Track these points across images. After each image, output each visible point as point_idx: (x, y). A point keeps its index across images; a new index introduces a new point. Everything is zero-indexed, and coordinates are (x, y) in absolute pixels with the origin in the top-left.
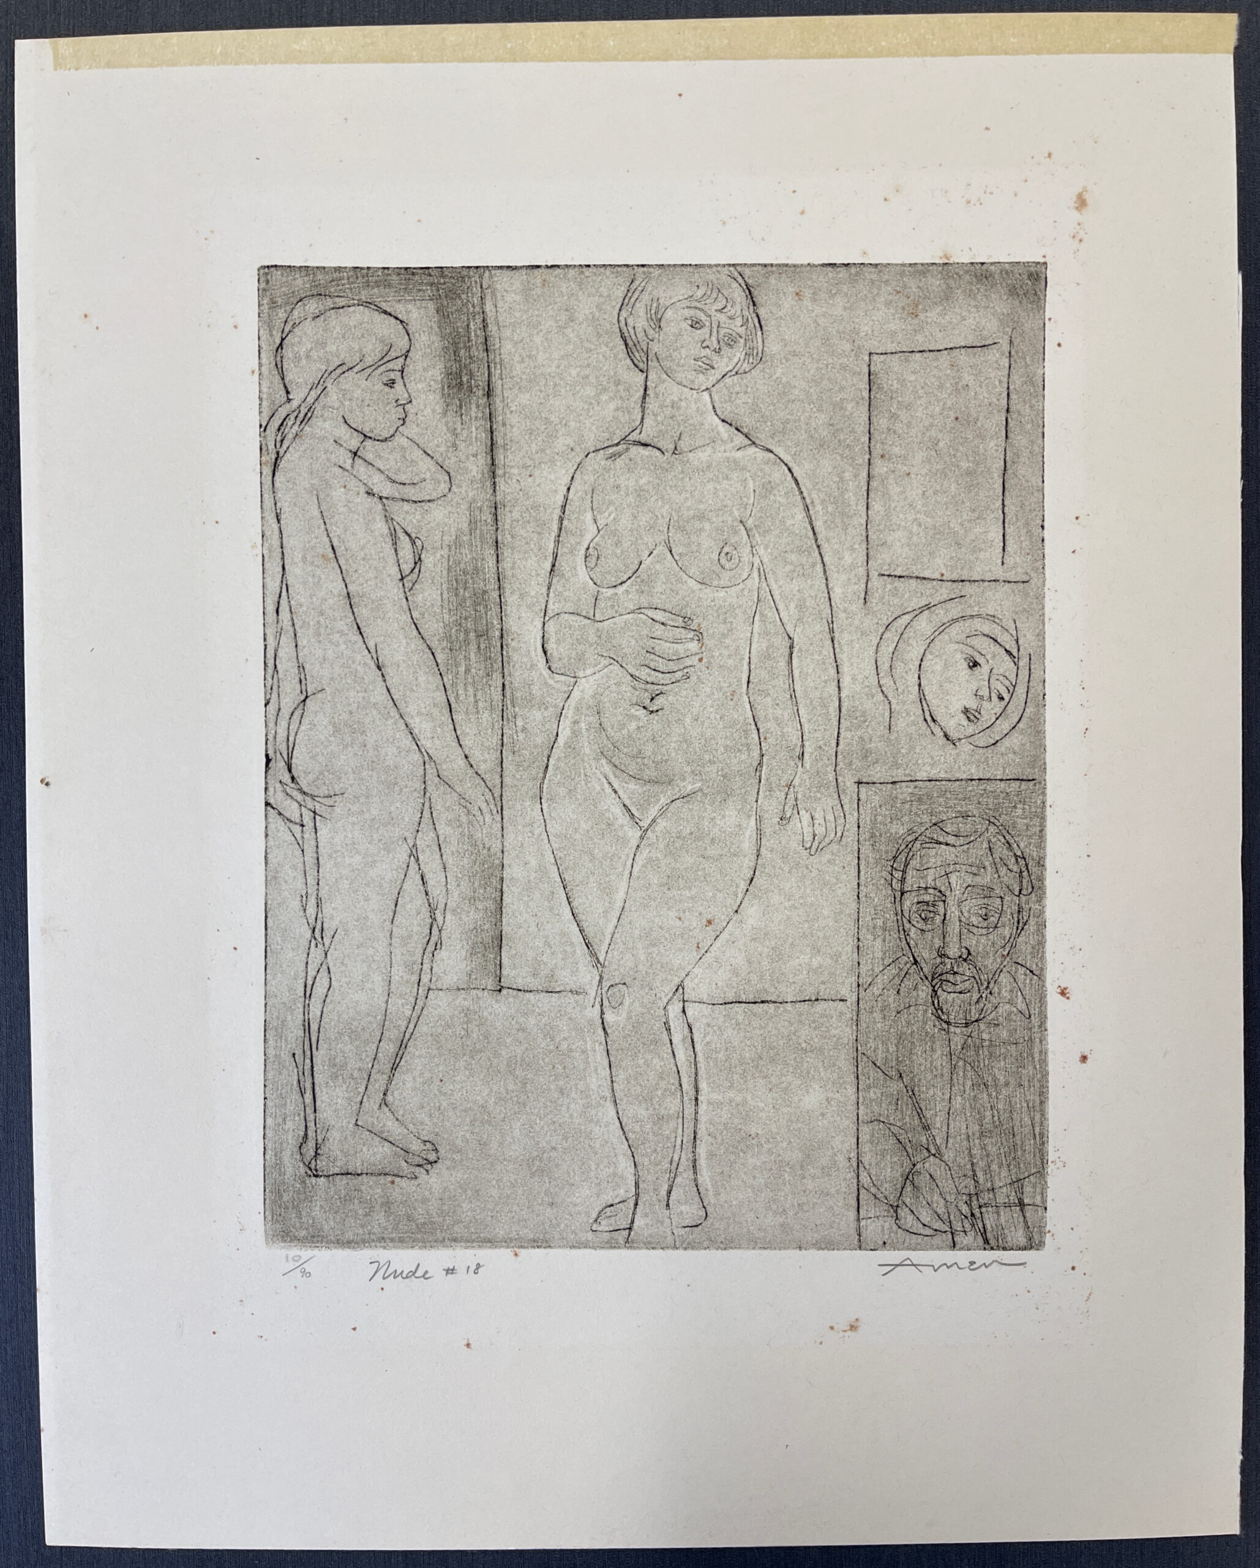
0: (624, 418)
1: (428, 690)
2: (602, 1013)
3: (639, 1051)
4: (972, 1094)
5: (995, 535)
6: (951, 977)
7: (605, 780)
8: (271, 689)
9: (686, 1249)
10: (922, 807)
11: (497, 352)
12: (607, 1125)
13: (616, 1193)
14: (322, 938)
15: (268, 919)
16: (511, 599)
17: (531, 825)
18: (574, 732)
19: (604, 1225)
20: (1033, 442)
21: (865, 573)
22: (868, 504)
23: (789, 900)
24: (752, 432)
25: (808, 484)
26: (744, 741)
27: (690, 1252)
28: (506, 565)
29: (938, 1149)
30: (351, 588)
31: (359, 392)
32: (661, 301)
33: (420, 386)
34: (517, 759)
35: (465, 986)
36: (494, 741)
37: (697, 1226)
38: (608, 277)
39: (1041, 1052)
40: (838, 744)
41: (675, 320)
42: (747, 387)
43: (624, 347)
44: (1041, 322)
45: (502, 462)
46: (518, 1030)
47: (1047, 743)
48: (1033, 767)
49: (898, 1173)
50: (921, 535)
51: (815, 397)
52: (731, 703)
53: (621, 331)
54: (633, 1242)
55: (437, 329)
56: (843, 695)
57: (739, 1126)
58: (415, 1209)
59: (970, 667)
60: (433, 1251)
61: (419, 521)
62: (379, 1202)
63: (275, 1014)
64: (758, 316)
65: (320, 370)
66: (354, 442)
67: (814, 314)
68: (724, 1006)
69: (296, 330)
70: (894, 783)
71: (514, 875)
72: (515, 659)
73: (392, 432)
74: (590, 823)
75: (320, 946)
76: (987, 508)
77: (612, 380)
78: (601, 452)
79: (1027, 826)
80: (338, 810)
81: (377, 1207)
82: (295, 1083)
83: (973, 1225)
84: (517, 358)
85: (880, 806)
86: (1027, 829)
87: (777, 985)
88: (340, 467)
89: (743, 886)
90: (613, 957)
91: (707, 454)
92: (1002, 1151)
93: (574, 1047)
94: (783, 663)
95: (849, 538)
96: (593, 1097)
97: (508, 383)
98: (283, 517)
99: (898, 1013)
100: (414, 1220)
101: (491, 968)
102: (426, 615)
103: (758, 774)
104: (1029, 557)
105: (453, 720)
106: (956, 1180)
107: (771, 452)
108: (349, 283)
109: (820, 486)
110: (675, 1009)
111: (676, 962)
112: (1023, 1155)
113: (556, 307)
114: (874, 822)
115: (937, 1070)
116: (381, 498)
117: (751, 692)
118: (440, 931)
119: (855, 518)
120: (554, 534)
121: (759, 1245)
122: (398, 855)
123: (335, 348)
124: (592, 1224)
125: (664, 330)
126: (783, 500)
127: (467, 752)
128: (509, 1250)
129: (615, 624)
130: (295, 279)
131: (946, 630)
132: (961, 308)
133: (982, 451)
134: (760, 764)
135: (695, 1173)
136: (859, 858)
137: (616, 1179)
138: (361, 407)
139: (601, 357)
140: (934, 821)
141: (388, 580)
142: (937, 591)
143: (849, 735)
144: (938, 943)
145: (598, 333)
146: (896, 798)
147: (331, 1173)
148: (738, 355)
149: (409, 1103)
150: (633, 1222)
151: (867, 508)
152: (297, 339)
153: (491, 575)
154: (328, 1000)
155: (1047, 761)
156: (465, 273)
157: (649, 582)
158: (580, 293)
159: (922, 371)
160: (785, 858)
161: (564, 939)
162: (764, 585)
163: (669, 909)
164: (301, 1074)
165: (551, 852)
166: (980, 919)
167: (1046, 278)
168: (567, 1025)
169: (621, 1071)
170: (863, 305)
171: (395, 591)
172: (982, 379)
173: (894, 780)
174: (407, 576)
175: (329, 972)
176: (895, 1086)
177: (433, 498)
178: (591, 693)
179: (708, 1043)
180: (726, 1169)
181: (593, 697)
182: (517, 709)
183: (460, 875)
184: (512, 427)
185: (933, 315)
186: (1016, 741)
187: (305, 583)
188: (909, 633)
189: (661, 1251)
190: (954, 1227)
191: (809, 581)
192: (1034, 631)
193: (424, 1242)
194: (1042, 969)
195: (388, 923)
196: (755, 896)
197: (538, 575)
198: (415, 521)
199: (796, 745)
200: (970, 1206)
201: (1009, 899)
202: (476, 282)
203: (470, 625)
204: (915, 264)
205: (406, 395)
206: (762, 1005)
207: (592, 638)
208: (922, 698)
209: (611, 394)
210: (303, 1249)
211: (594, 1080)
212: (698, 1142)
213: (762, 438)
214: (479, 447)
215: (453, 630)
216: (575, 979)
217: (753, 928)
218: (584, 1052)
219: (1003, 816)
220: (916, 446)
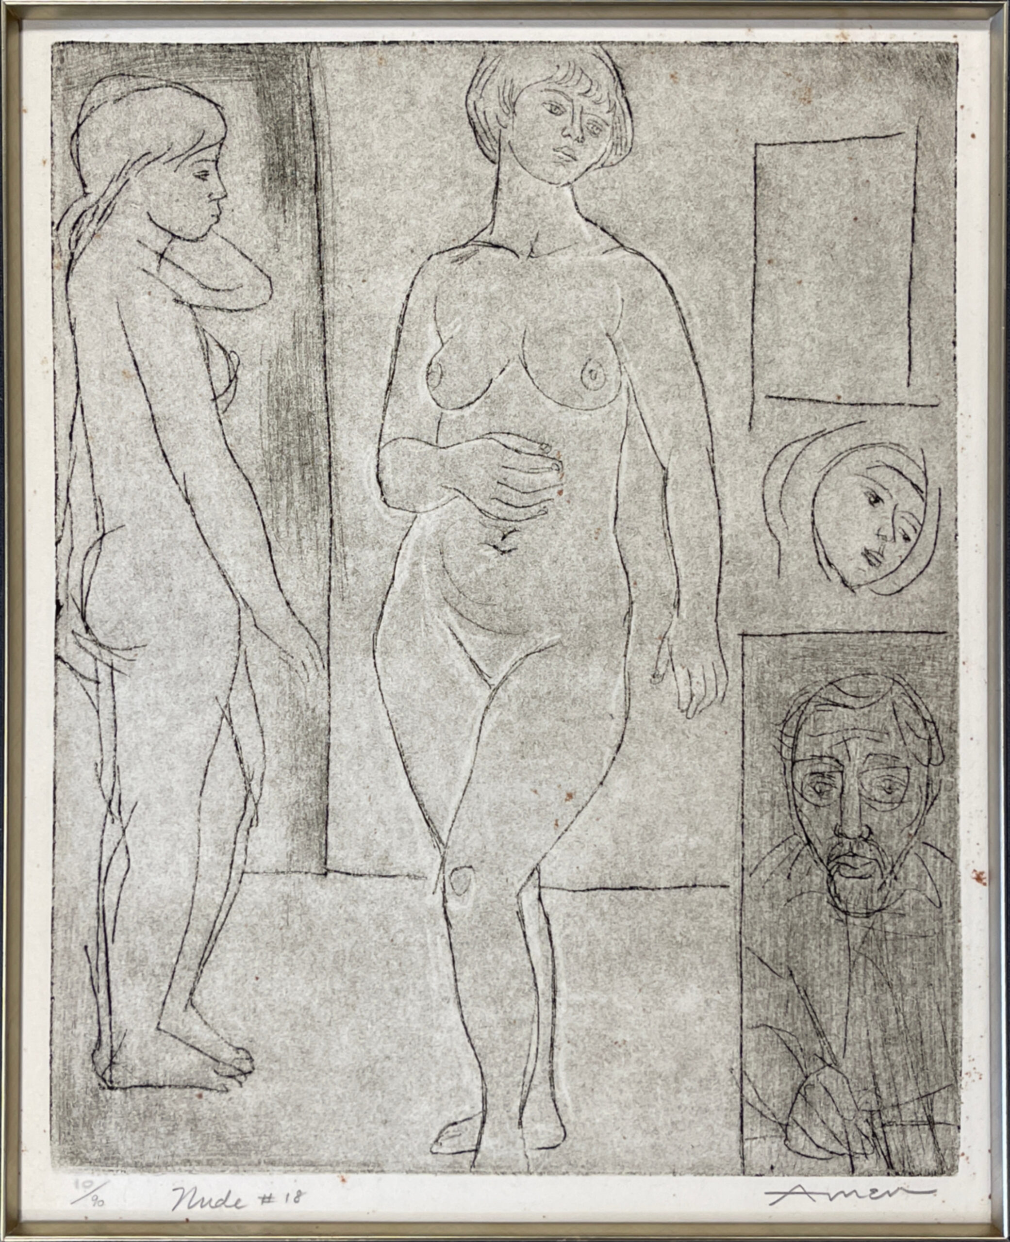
0: (472, 215)
1: (244, 527)
2: (445, 900)
3: (488, 946)
4: (874, 995)
5: (900, 351)
6: (849, 860)
7: (448, 631)
8: (63, 525)
9: (541, 1174)
10: (817, 664)
11: (326, 140)
12: (450, 1030)
13: (460, 1109)
14: (120, 812)
15: (57, 791)
16: (340, 422)
17: (362, 682)
18: (412, 575)
19: (447, 1146)
20: (943, 247)
21: (750, 395)
22: (753, 315)
23: (663, 770)
24: (620, 233)
25: (684, 293)
26: (610, 586)
27: (546, 1177)
28: (335, 382)
29: (834, 1058)
30: (155, 410)
31: (166, 185)
32: (516, 83)
33: (237, 179)
34: (347, 606)
35: (285, 869)
36: (321, 586)
37: (554, 1148)
38: (454, 56)
39: (953, 946)
42: (615, 181)
43: (472, 134)
44: (952, 110)
45: (331, 266)
46: (347, 920)
47: (960, 591)
48: (944, 618)
49: (788, 1088)
50: (814, 351)
51: (692, 194)
52: (596, 543)
53: (469, 116)
54: (479, 1166)
55: (257, 114)
56: (725, 534)
57: (604, 1032)
58: (226, 1127)
59: (871, 503)
60: (246, 1175)
62: (185, 1119)
63: (65, 901)
64: (627, 101)
65: (122, 160)
66: (161, 242)
67: (691, 100)
68: (586, 894)
69: (94, 115)
70: (784, 635)
71: (343, 740)
72: (345, 491)
73: (204, 231)
74: (431, 680)
75: (117, 822)
76: (889, 321)
77: (458, 173)
78: (446, 254)
79: (937, 685)
80: (139, 664)
81: (182, 1125)
82: (87, 980)
83: (875, 1147)
84: (348, 147)
85: (768, 662)
86: (937, 690)
87: (648, 869)
88: (144, 270)
89: (609, 753)
90: (457, 836)
91: (568, 257)
92: (908, 1061)
93: (412, 940)
94: (655, 497)
95: (732, 355)
96: (434, 998)
97: (339, 175)
98: (78, 328)
99: (789, 901)
100: (226, 1141)
101: (315, 848)
102: (242, 441)
103: (626, 624)
104: (939, 377)
105: (272, 561)
106: (855, 1094)
107: (642, 255)
108: (156, 62)
109: (698, 295)
110: (529, 897)
111: (531, 842)
112: (933, 1066)
113: (395, 89)
114: (760, 681)
115: (833, 967)
116: (191, 306)
117: (618, 530)
118: (256, 805)
119: (738, 332)
121: (627, 1170)
122: (207, 717)
123: (139, 135)
124: (432, 1146)
125: (519, 115)
126: (656, 311)
127: (288, 598)
128: (335, 1175)
129: (461, 451)
130: (94, 57)
131: (844, 461)
132: (860, 92)
133: (884, 256)
134: (629, 612)
135: (552, 1086)
136: (743, 722)
137: (461, 1093)
138: (168, 203)
139: (446, 145)
140: (830, 680)
141: (199, 400)
142: (833, 415)
143: (732, 580)
144: (834, 820)
145: (443, 118)
146: (786, 652)
147: (128, 1085)
148: (604, 145)
149: (219, 1004)
150: (479, 1143)
151: (753, 321)
152: (95, 125)
153: (318, 394)
154: (126, 885)
155: (960, 611)
156: (289, 49)
157: (500, 403)
158: (422, 73)
159: (816, 165)
160: (657, 721)
161: (400, 815)
162: (634, 407)
163: (523, 780)
164: (94, 969)
165: (384, 714)
166: (884, 792)
167: (957, 61)
168: (404, 915)
169: (466, 968)
170: (748, 89)
171: (207, 413)
172: (885, 174)
173: (784, 632)
174: (221, 395)
175: (127, 852)
176: (785, 986)
177: (250, 306)
178: (433, 529)
179: (568, 936)
180: (589, 1083)
181: (436, 534)
182: (347, 549)
184: (343, 225)
185: (827, 101)
186: (923, 588)
187: (103, 404)
188: (801, 463)
189: (512, 1176)
190: (853, 1149)
191: (686, 403)
192: (944, 462)
193: (236, 1165)
194: (955, 851)
195: (196, 795)
196: (623, 766)
197: (372, 394)
198: (230, 333)
199: (670, 591)
200: (871, 1124)
201: (917, 769)
202: (302, 60)
204: (808, 43)
205: (221, 189)
206: (630, 892)
207: (435, 467)
208: (816, 537)
209: (458, 189)
210: (96, 1173)
211: (435, 979)
212: (556, 1050)
213: (632, 239)
214: (305, 249)
215: (274, 458)
216: (413, 861)
217: (621, 803)
218: (423, 946)
219: (909, 674)
220: (808, 250)
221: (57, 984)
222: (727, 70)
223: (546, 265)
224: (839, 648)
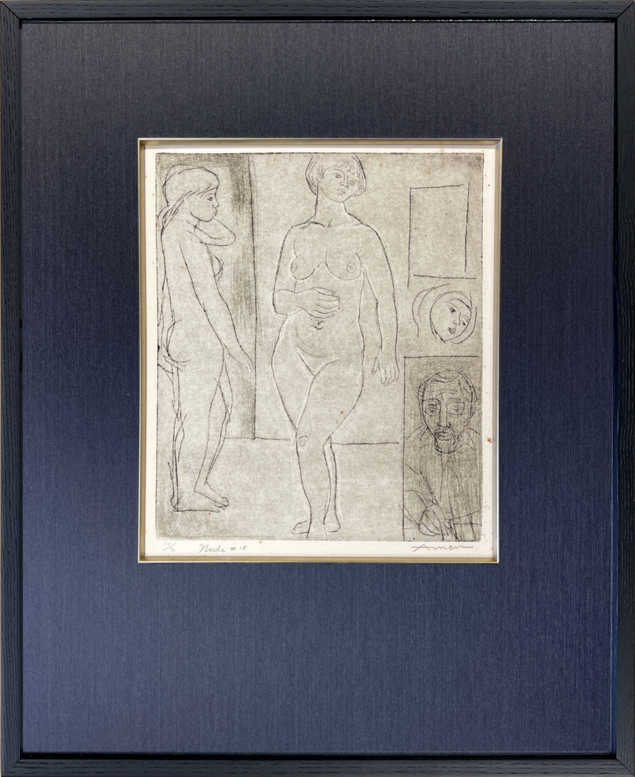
0: (308, 213)
5: (462, 260)
9: (332, 540)
10: (432, 367)
11: (255, 187)
12: (299, 491)
15: (158, 410)
16: (260, 284)
17: (268, 373)
20: (478, 223)
21: (408, 275)
22: (410, 247)
23: (376, 403)
27: (333, 542)
28: (258, 270)
32: (324, 167)
33: (223, 200)
34: (262, 347)
35: (240, 437)
36: (253, 341)
38: (301, 158)
40: (396, 342)
41: (329, 175)
42: (359, 201)
44: (482, 176)
45: (257, 230)
46: (262, 454)
47: (484, 342)
48: (477, 351)
50: (431, 260)
51: (387, 205)
53: (307, 178)
55: (230, 178)
56: (399, 322)
57: (354, 492)
58: (219, 524)
59: (452, 312)
60: (226, 540)
61: (221, 253)
62: (204, 521)
63: (161, 448)
67: (387, 173)
68: (348, 445)
70: (420, 357)
71: (261, 393)
72: (261, 308)
76: (459, 249)
77: (303, 198)
79: (475, 374)
80: (187, 367)
81: (203, 524)
84: (263, 189)
85: (414, 367)
86: (475, 376)
87: (370, 437)
89: (356, 398)
93: (285, 461)
94: (373, 310)
95: (402, 261)
96: (293, 481)
97: (259, 199)
100: (218, 529)
101: (251, 430)
102: (225, 291)
104: (477, 269)
108: (193, 160)
109: (389, 240)
113: (280, 169)
114: (411, 373)
117: (360, 321)
119: (404, 253)
120: (278, 259)
121: (362, 539)
128: (258, 541)
130: (171, 158)
132: (449, 171)
133: (457, 227)
134: (364, 350)
136: (405, 387)
137: (303, 513)
139: (298, 188)
143: (401, 338)
145: (297, 179)
146: (421, 363)
148: (356, 188)
149: (217, 482)
151: (409, 249)
153: (251, 275)
155: (484, 349)
156: (242, 155)
158: (290, 164)
159: (433, 195)
160: (374, 387)
161: (281, 419)
162: (366, 279)
163: (325, 407)
165: (275, 385)
167: (484, 159)
168: (282, 452)
170: (408, 169)
171: (212, 281)
172: (457, 199)
179: (341, 460)
180: (349, 509)
181: (294, 323)
182: (262, 328)
183: (238, 393)
184: (261, 216)
185: (437, 173)
192: (478, 298)
193: (222, 537)
197: (271, 275)
202: (247, 159)
203: (243, 294)
204: (430, 153)
206: (364, 445)
207: (294, 300)
208: (431, 324)
209: (303, 203)
210: (172, 540)
211: (293, 474)
213: (365, 221)
214: (247, 223)
215: (236, 296)
216: (285, 434)
217: (360, 415)
218: (289, 463)
220: (430, 225)
221: (159, 476)
222: (400, 163)
223: (334, 230)
224: (440, 362)
